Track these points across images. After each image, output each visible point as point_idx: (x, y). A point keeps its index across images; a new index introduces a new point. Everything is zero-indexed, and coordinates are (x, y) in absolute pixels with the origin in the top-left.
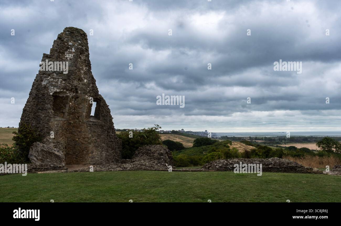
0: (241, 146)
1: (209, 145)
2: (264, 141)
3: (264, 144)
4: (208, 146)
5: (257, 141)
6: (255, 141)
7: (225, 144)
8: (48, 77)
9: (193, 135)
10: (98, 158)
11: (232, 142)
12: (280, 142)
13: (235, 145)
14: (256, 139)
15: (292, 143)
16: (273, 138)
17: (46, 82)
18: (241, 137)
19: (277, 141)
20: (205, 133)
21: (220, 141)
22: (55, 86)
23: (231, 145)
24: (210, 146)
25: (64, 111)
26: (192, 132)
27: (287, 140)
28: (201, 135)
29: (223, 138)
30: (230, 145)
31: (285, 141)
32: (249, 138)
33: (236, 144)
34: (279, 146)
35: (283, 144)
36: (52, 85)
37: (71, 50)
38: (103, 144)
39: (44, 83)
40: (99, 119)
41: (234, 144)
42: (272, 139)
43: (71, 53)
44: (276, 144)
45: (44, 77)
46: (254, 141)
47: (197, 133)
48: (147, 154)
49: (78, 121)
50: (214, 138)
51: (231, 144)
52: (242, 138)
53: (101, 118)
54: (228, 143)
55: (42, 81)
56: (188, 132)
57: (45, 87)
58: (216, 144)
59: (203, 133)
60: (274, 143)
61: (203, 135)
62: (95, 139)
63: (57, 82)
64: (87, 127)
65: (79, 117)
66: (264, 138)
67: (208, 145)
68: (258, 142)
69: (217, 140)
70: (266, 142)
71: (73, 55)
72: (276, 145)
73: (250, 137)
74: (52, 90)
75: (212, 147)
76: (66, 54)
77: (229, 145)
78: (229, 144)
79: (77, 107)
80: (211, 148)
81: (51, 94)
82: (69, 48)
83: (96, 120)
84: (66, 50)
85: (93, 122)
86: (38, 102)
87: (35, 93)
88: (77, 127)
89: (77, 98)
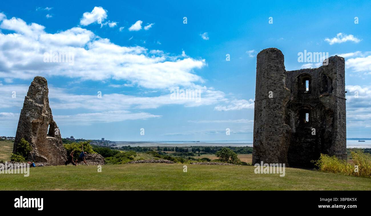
2: (175, 152)
4: (108, 158)
6: (164, 152)
8: (29, 112)
10: (55, 162)
12: (193, 153)
14: (166, 149)
15: (207, 154)
17: (29, 114)
19: (190, 152)
20: (101, 142)
21: (122, 152)
22: (34, 117)
23: (135, 156)
24: (111, 158)
25: (36, 132)
27: (202, 151)
29: (124, 148)
31: (199, 152)
32: (157, 149)
33: (141, 155)
34: (192, 158)
36: (32, 117)
37: (40, 93)
38: (58, 153)
39: (28, 115)
41: (139, 155)
42: (184, 149)
43: (40, 94)
44: (188, 156)
45: (27, 112)
47: (92, 141)
48: (89, 159)
49: (43, 138)
50: (114, 149)
53: (55, 136)
55: (26, 114)
57: (28, 118)
58: (117, 155)
59: (99, 142)
60: (186, 155)
61: (99, 144)
62: (53, 150)
63: (34, 115)
64: (48, 142)
65: (44, 136)
66: (175, 149)
68: (167, 153)
69: (117, 151)
70: (177, 153)
71: (41, 96)
73: (158, 147)
74: (32, 120)
76: (36, 95)
77: (133, 157)
78: (133, 155)
79: (43, 129)
80: (112, 160)
81: (31, 122)
82: (38, 92)
83: (52, 138)
84: (37, 93)
85: (52, 139)
86: (25, 127)
87: (22, 121)
88: (43, 142)
89: (43, 123)
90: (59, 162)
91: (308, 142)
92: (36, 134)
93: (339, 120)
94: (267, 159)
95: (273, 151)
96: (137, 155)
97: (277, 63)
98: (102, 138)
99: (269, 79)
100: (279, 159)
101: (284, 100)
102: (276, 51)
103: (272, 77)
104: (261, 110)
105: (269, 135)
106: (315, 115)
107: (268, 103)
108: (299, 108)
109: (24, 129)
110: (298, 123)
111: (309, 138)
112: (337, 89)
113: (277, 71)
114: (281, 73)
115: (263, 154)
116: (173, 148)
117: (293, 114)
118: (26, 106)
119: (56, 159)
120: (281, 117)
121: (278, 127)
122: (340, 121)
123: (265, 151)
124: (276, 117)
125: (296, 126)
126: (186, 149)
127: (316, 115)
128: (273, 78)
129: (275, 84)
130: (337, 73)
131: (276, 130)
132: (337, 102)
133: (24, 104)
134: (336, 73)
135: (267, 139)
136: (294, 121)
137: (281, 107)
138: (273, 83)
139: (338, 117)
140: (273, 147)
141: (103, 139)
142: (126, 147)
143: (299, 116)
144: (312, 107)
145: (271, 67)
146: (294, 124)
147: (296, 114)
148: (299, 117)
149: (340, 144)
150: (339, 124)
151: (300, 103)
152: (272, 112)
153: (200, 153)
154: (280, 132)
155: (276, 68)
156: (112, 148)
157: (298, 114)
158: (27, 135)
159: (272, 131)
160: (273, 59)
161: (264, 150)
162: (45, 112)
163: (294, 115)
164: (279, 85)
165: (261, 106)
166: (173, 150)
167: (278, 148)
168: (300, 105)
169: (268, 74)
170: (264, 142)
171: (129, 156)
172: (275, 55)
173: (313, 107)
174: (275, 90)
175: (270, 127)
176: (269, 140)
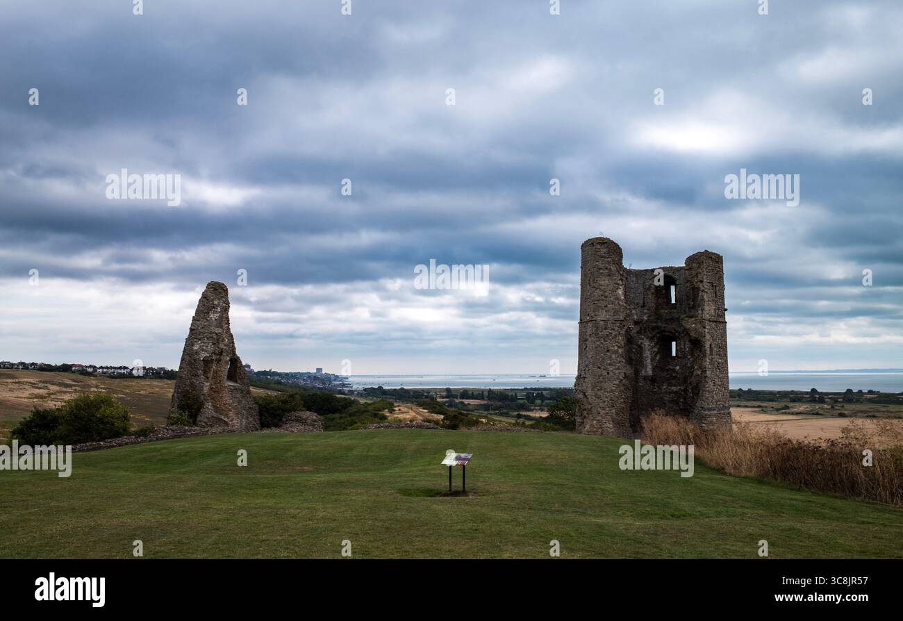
0: (417, 416)
1: (333, 413)
2: (486, 402)
3: (485, 410)
4: (331, 416)
5: (466, 403)
6: (461, 400)
7: (376, 411)
8: (198, 342)
9: (279, 383)
11: (396, 404)
12: (529, 404)
13: (403, 413)
14: (465, 394)
16: (510, 394)
17: (198, 346)
18: (423, 390)
19: (522, 402)
20: (315, 377)
21: (362, 401)
22: (206, 351)
23: (391, 413)
24: (337, 415)
25: (209, 375)
26: (275, 374)
28: (303, 383)
29: (370, 392)
30: (388, 414)
31: (542, 402)
32: (444, 394)
33: (406, 410)
34: (524, 416)
35: (536, 410)
36: (203, 350)
37: (216, 310)
38: (244, 411)
39: (196, 348)
40: (237, 383)
41: (400, 410)
42: (508, 395)
43: (216, 312)
44: (515, 410)
45: (195, 342)
46: (457, 401)
47: (294, 376)
48: (297, 421)
49: (218, 385)
50: (344, 394)
51: (392, 411)
52: (426, 394)
53: (239, 381)
54: (384, 409)
55: (193, 345)
56: (265, 373)
57: (197, 353)
58: (353, 409)
59: (310, 377)
60: (511, 408)
61: (309, 384)
63: (207, 347)
64: (229, 393)
65: (220, 381)
66: (486, 394)
67: (331, 414)
68: (469, 404)
69: (352, 399)
70: (492, 405)
71: (218, 315)
72: (516, 413)
73: (448, 390)
74: (203, 355)
75: (341, 418)
76: (210, 314)
77: (386, 412)
78: (387, 410)
79: (219, 370)
80: (338, 421)
81: (202, 359)
82: (214, 307)
83: (235, 384)
84: (211, 310)
85: (234, 386)
86: (191, 368)
87: (187, 358)
88: (219, 393)
89: (220, 360)
90: (246, 426)
91: (672, 392)
92: (208, 378)
93: (710, 357)
94: (595, 422)
95: (604, 408)
96: (396, 409)
97: (609, 262)
98: (317, 369)
99: (597, 289)
100: (613, 422)
101: (620, 324)
102: (606, 243)
103: (601, 286)
104: (586, 340)
105: (598, 382)
106: (682, 346)
107: (595, 329)
108: (658, 333)
109: (191, 371)
110: (657, 358)
111: (675, 385)
112: (706, 308)
113: (609, 275)
114: (615, 279)
115: (587, 414)
116: (483, 393)
117: (646, 344)
118: (194, 332)
119: (241, 421)
120: (616, 352)
121: (611, 369)
122: (712, 360)
123: (591, 408)
124: (608, 351)
125: (652, 365)
126: (512, 395)
127: (684, 346)
128: (602, 288)
129: (606, 297)
130: (705, 280)
131: (608, 373)
132: (705, 328)
133: (191, 330)
134: (701, 282)
135: (593, 387)
136: (649, 356)
137: (616, 336)
138: (602, 296)
139: (708, 352)
140: (604, 402)
141: (319, 370)
142: (374, 389)
143: (658, 346)
144: (677, 331)
145: (600, 269)
146: (649, 361)
147: (653, 344)
148: (658, 349)
149: (713, 397)
150: (710, 364)
151: (659, 324)
152: (602, 343)
153: (544, 403)
154: (615, 377)
155: (607, 271)
156: (341, 392)
157: (656, 344)
158: (195, 381)
159: (602, 375)
160: (602, 257)
161: (589, 407)
162: (223, 340)
163: (649, 345)
164: (612, 299)
165: (586, 332)
166: (482, 398)
167: (612, 403)
168: (658, 328)
169: (594, 281)
170: (589, 392)
171: (377, 412)
172: (605, 250)
173: (679, 333)
174: (606, 306)
175: (599, 368)
176: (598, 390)
